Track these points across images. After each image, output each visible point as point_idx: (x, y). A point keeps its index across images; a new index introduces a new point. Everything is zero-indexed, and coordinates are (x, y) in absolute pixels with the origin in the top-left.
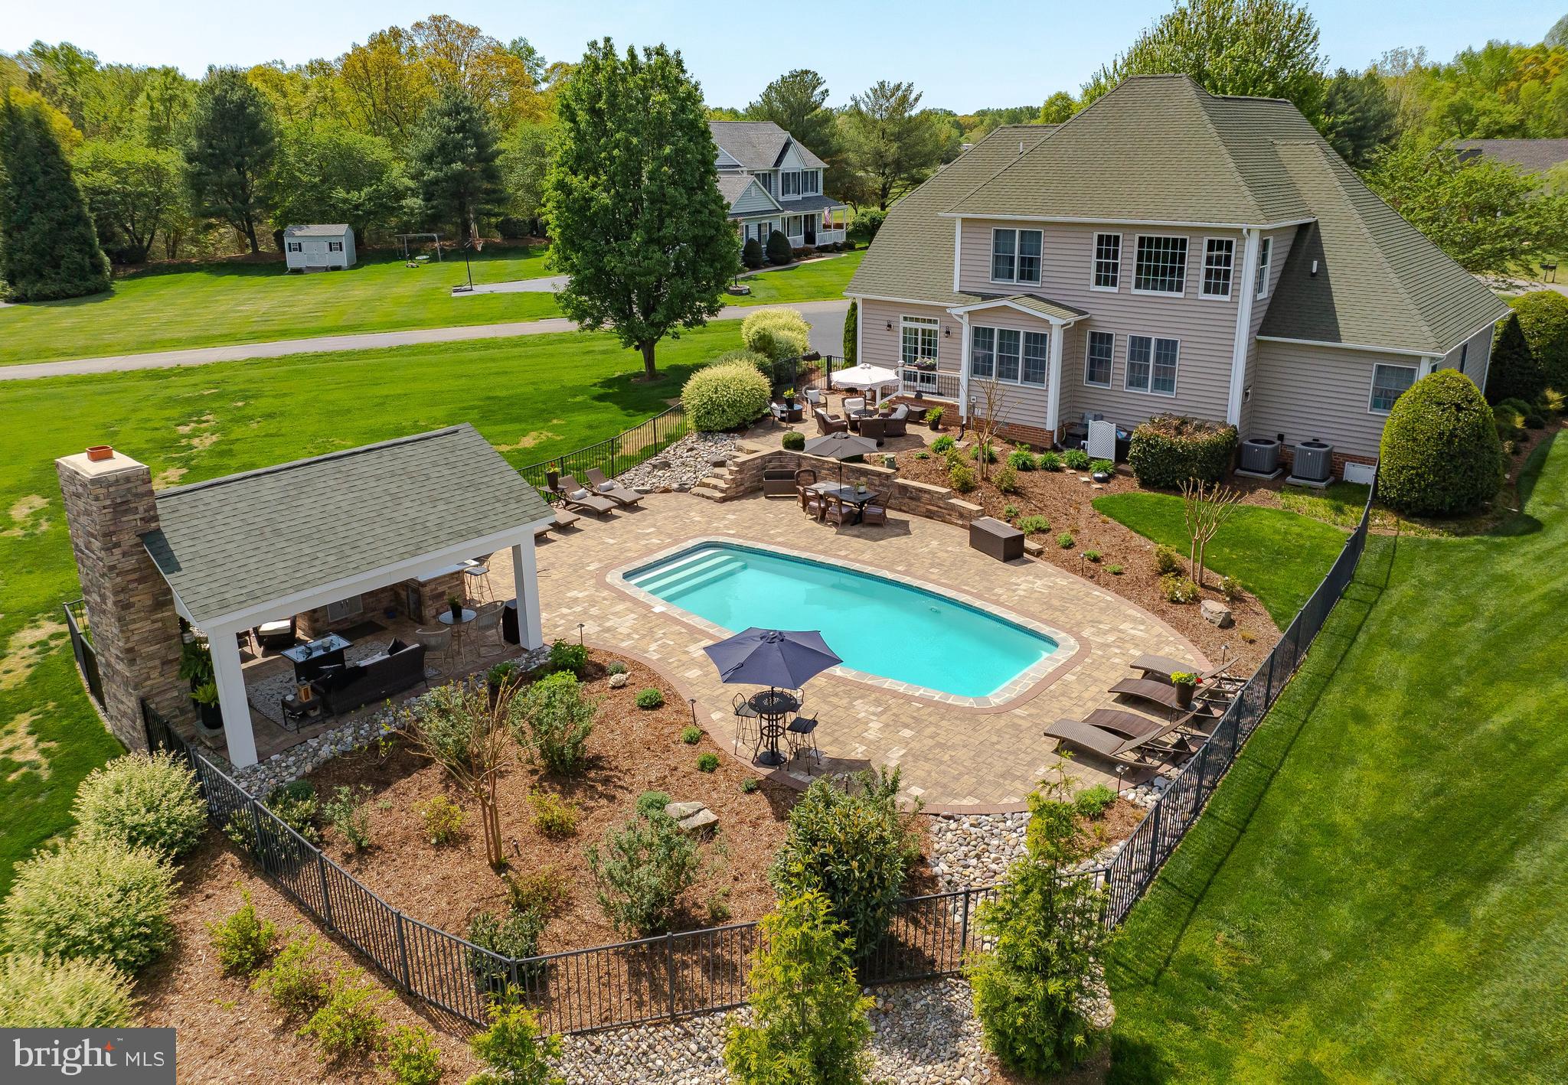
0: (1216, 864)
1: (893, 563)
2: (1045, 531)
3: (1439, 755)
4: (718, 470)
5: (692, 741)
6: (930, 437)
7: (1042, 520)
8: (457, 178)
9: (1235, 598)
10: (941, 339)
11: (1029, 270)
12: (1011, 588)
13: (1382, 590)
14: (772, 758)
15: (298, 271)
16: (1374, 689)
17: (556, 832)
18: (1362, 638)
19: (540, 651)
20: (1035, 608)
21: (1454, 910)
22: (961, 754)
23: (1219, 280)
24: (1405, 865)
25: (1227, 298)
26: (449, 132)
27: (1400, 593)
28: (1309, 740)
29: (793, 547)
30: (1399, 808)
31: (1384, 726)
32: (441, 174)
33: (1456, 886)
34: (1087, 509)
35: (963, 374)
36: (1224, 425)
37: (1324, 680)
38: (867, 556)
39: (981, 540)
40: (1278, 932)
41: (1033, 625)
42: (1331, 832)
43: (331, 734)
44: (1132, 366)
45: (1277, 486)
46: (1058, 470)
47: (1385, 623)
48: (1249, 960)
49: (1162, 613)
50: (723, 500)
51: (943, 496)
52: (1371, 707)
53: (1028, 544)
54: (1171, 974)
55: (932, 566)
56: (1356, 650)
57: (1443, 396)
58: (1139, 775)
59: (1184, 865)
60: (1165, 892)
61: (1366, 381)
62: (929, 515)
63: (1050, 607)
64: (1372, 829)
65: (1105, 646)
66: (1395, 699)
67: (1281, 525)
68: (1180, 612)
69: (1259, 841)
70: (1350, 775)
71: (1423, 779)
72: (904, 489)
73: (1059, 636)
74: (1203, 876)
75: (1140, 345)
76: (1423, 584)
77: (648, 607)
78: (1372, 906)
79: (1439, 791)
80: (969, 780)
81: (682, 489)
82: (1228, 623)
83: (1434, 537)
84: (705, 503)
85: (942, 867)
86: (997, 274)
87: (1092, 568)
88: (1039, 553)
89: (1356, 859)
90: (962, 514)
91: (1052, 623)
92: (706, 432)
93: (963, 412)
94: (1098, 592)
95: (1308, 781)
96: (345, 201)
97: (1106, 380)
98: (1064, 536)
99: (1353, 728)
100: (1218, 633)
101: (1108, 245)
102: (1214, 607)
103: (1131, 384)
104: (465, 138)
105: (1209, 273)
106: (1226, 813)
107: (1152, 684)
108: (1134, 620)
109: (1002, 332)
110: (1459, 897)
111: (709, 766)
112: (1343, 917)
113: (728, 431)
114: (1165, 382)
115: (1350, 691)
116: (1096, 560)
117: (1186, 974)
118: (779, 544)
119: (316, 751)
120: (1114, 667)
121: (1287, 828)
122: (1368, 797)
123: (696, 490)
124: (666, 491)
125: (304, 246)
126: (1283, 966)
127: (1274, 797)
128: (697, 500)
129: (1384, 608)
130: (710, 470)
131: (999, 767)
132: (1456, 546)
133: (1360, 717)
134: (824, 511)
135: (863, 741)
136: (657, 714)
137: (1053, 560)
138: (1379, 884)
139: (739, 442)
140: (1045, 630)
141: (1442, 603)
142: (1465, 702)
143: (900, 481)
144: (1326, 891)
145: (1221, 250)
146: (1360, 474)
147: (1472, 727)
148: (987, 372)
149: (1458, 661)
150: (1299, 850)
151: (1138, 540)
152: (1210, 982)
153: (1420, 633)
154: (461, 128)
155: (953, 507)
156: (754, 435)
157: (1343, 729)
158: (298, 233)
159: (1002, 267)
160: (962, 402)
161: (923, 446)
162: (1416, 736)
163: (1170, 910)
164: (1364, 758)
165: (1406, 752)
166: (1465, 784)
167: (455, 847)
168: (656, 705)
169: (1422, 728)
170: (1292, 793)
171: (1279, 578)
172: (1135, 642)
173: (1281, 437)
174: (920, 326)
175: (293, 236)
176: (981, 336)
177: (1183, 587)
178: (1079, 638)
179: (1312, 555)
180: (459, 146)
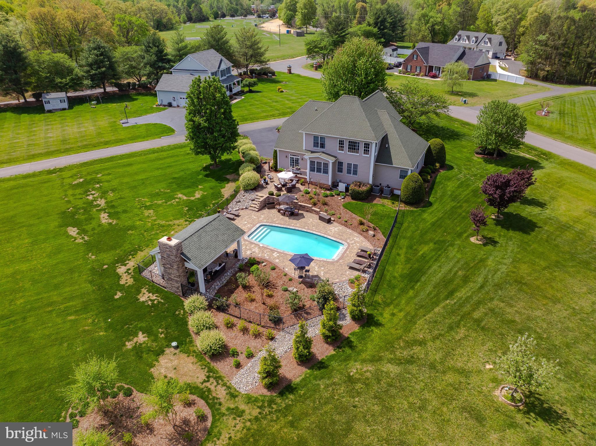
0: (378, 285)
1: (304, 227)
2: (334, 215)
3: (411, 261)
4: (254, 202)
5: (285, 275)
6: (302, 188)
7: (333, 212)
8: (103, 73)
9: (375, 229)
10: (300, 161)
11: (323, 146)
12: (331, 231)
13: (402, 224)
14: (301, 277)
15: (50, 111)
16: (401, 248)
17: (270, 296)
18: (398, 237)
19: (243, 260)
20: (337, 236)
21: (412, 288)
22: (333, 271)
23: (366, 151)
24: (406, 281)
25: (369, 156)
26: (97, 55)
27: (405, 225)
28: (390, 260)
29: (281, 224)
30: (405, 272)
31: (402, 256)
32: (97, 72)
33: (413, 284)
34: (342, 207)
35: (308, 171)
36: (368, 184)
37: (392, 247)
38: (298, 225)
39: (321, 218)
40: (388, 295)
41: (338, 240)
42: (395, 277)
43: (215, 284)
44: (348, 170)
45: (381, 197)
46: (333, 196)
47: (402, 233)
48: (384, 300)
49: (361, 234)
50: (258, 211)
51: (310, 207)
52: (400, 252)
53: (332, 219)
54: (373, 303)
55: (313, 226)
56: (397, 240)
57: (413, 179)
58: (364, 271)
59: (373, 286)
60: (371, 291)
61: (398, 173)
62: (307, 211)
63: (340, 235)
64: (401, 276)
65: (352, 244)
66: (404, 250)
67: (382, 208)
68: (365, 234)
69: (384, 280)
70: (397, 267)
71: (409, 266)
72: (301, 205)
73: (343, 242)
74: (376, 288)
75: (349, 165)
76: (410, 222)
77: (259, 245)
78: (401, 289)
79: (411, 268)
80: (336, 276)
81: (246, 208)
82: (374, 236)
83: (412, 209)
84: (254, 212)
85: (336, 292)
86: (314, 146)
87: (346, 224)
88: (334, 221)
89: (398, 281)
90: (315, 211)
91: (341, 239)
92: (246, 190)
93: (308, 180)
94: (348, 230)
95: (391, 269)
96: (61, 83)
97: (342, 172)
98: (339, 216)
99: (397, 257)
100: (373, 238)
101: (341, 143)
102: (371, 233)
103: (348, 173)
104: (104, 58)
105: (365, 150)
106: (378, 276)
107: (363, 252)
108: (356, 237)
109: (317, 162)
110: (413, 286)
111: (290, 280)
112: (397, 291)
113: (252, 190)
114: (355, 173)
115: (397, 249)
116: (346, 222)
117: (375, 303)
118: (277, 224)
119: (215, 288)
120: (355, 249)
121: (388, 278)
122: (400, 270)
123: (250, 208)
124: (243, 209)
125: (50, 101)
126: (389, 300)
127: (385, 272)
128: (251, 211)
129: (402, 229)
130: (251, 202)
131: (341, 273)
132: (416, 211)
133: (399, 255)
134: (284, 213)
135: (315, 271)
136: (275, 271)
137: (337, 222)
138: (402, 285)
139: (257, 193)
140: (340, 241)
141: (413, 227)
142: (416, 250)
143: (299, 203)
144: (394, 287)
145: (367, 146)
146: (397, 192)
147: (416, 254)
148: (314, 171)
149: (415, 241)
150: (390, 281)
151: (354, 215)
152: (379, 304)
153: (409, 235)
154: (101, 55)
155: (313, 210)
156: (259, 191)
157: (396, 257)
158: (47, 97)
159: (316, 144)
160: (307, 177)
161: (301, 191)
162: (407, 258)
163: (372, 294)
164: (400, 263)
165: (406, 261)
166: (415, 266)
167: (253, 301)
168: (274, 269)
169: (409, 256)
170: (388, 271)
171: (382, 223)
172: (358, 242)
173: (380, 184)
174: (295, 157)
175: (46, 98)
176: (312, 163)
177: (365, 227)
178: (347, 243)
179: (388, 216)
180: (102, 61)
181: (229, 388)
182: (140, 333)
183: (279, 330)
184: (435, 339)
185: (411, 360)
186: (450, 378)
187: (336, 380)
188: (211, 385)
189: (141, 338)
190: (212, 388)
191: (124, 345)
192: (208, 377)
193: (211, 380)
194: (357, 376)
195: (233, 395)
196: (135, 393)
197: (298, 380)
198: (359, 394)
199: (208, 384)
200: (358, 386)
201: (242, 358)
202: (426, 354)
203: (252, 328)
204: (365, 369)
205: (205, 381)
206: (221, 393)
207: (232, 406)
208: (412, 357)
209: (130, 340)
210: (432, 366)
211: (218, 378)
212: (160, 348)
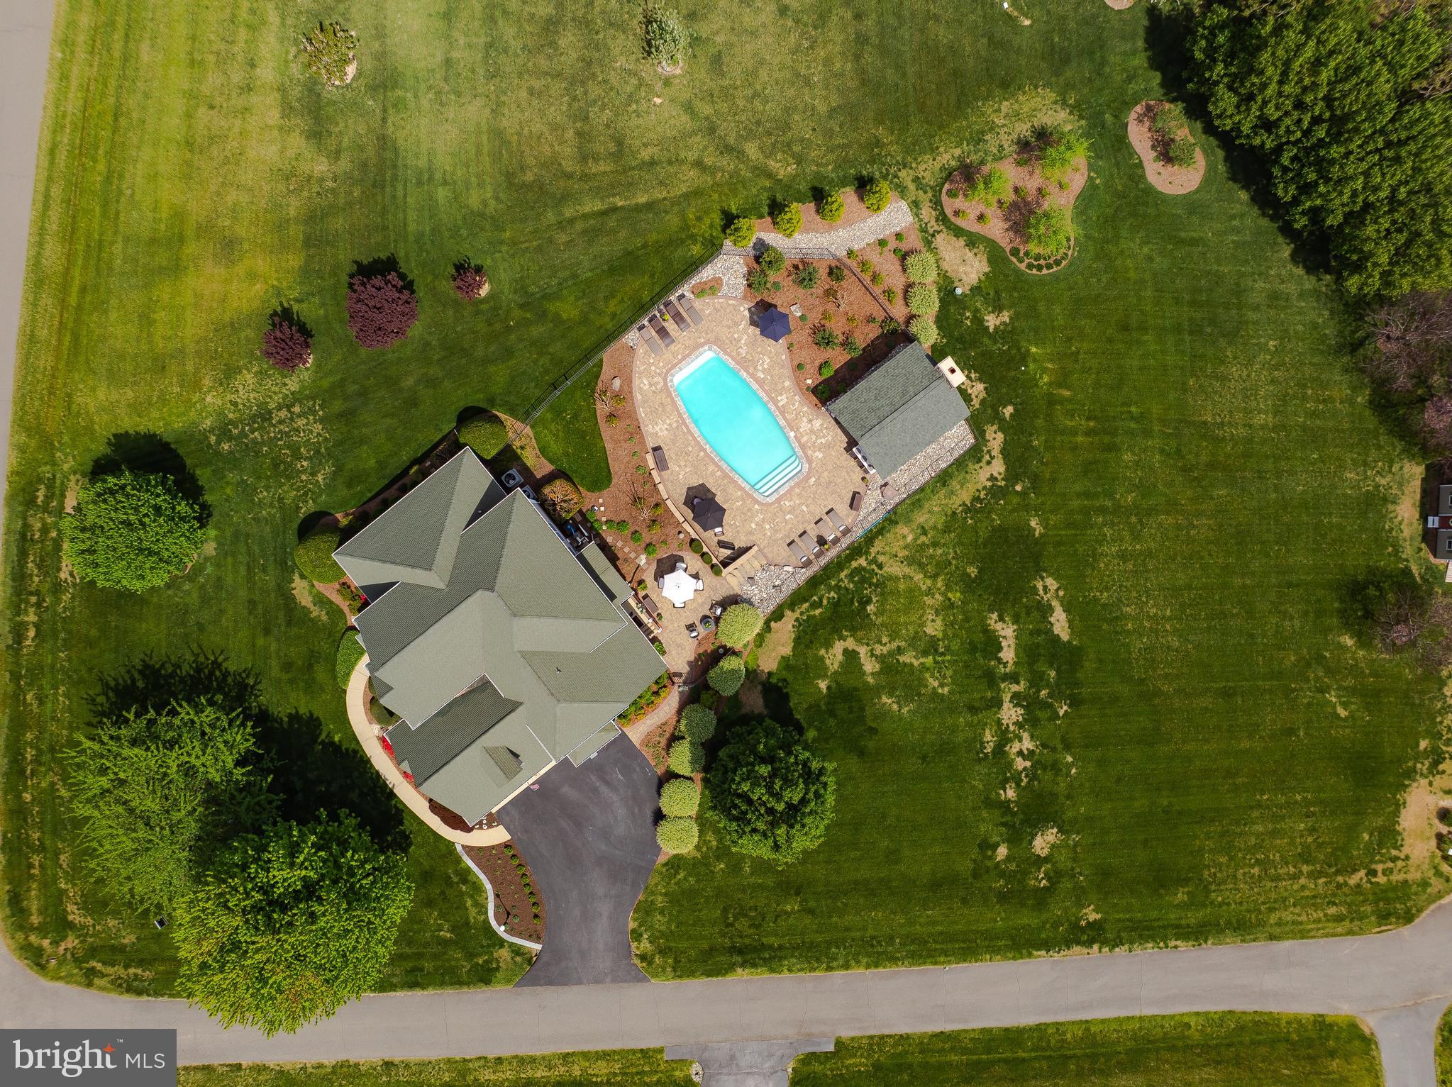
137: (647, 444)
181: (917, 215)
182: (991, 330)
183: (839, 260)
184: (680, 162)
185: (728, 149)
186: (706, 110)
187: (814, 168)
188: (933, 226)
189: (992, 321)
190: (933, 222)
191: (1011, 319)
192: (933, 236)
193: (931, 231)
194: (791, 160)
195: (915, 205)
196: (1008, 250)
197: (848, 189)
198: (802, 140)
199: (936, 228)
200: (797, 148)
201: (892, 244)
202: (706, 148)
203: (867, 278)
204: (778, 165)
205: (939, 232)
206: (927, 213)
207: (920, 192)
208: (722, 153)
209: (1004, 323)
210: (712, 130)
211: (924, 230)
212: (974, 296)
